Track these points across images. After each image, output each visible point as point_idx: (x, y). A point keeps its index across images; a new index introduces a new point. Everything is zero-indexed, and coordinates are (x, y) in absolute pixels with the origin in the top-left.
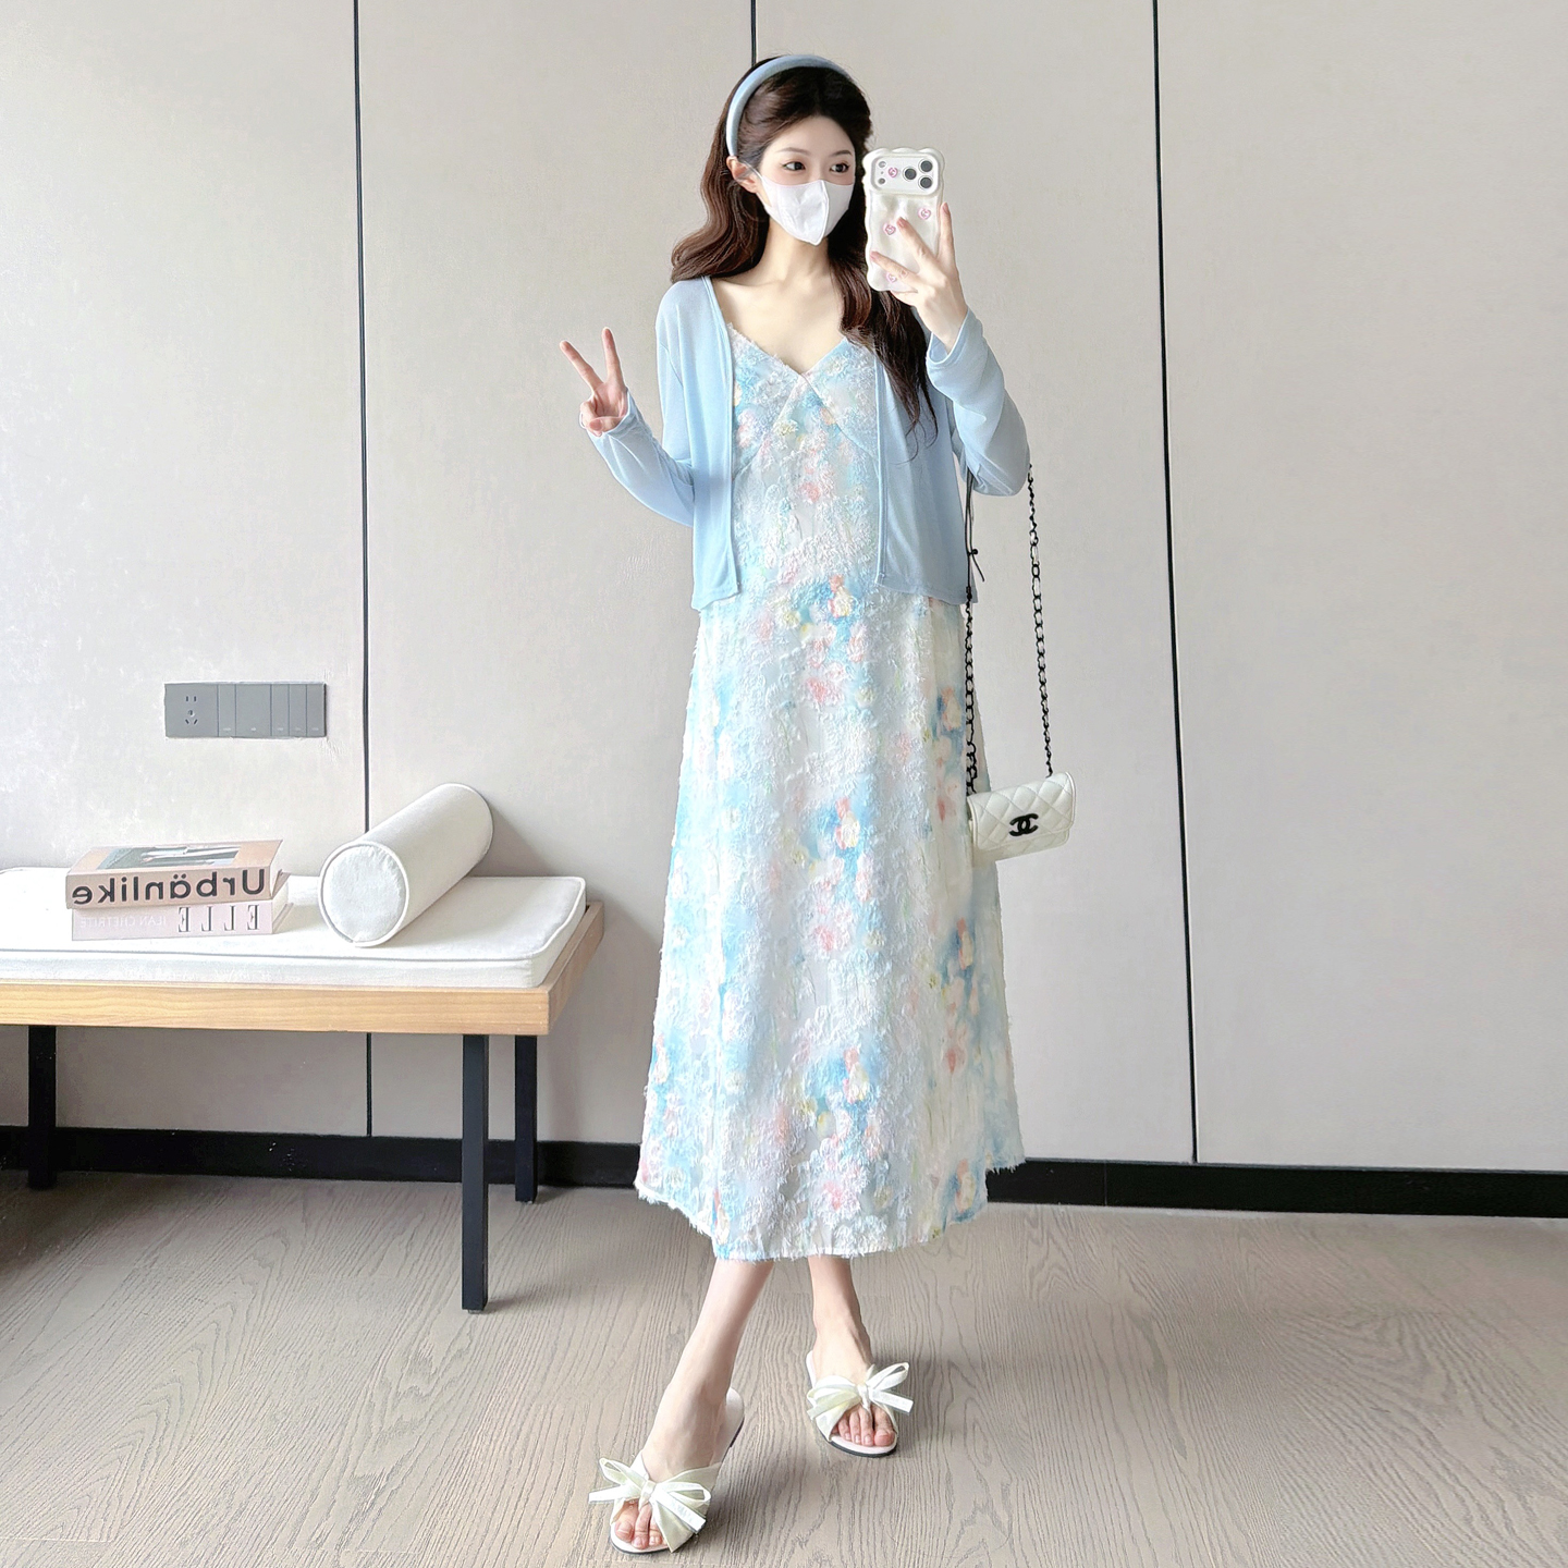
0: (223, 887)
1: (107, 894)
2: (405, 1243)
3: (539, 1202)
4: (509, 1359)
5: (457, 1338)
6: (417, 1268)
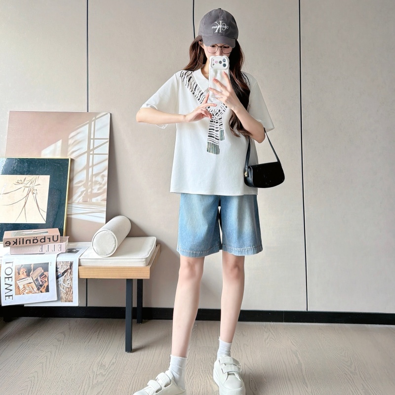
0: (47, 240)
1: (15, 243)
3: (143, 323)
5: (112, 359)
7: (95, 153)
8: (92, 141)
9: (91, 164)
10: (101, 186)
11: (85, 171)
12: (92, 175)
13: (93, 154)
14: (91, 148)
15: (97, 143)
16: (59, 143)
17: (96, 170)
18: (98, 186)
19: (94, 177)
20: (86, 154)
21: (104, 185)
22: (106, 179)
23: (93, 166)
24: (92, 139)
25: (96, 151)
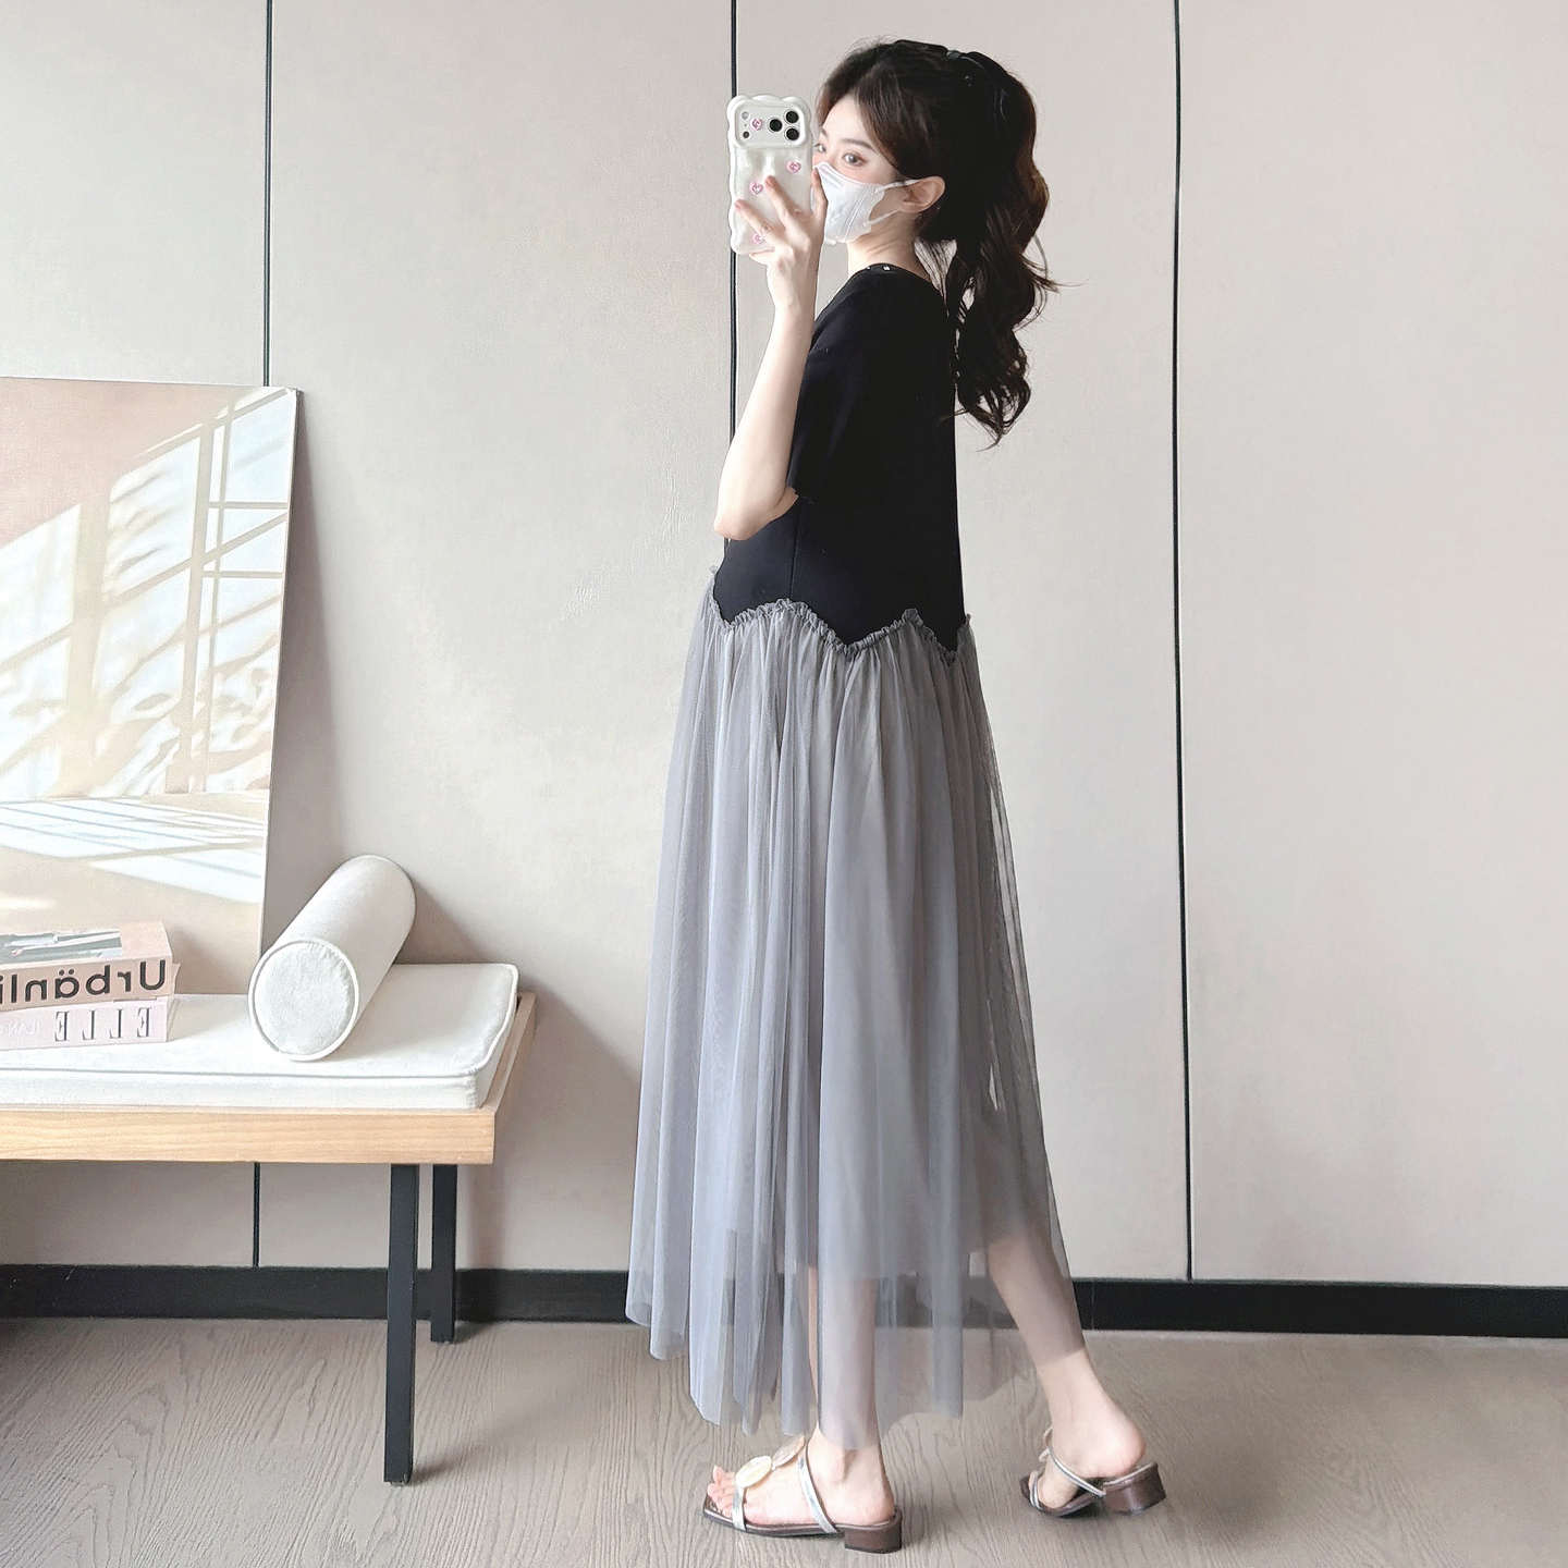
0: (116, 983)
2: (308, 1396)
3: (457, 1342)
4: (445, 1540)
5: (382, 1516)
6: (324, 1428)
7: (223, 568)
8: (213, 514)
9: (205, 618)
10: (249, 719)
11: (178, 654)
12: (212, 670)
13: (218, 574)
14: (211, 544)
15: (237, 522)
16: (70, 520)
17: (229, 645)
18: (233, 721)
19: (218, 678)
20: (186, 574)
21: (262, 715)
22: (270, 687)
23: (215, 626)
24: (213, 505)
25: (229, 562)
